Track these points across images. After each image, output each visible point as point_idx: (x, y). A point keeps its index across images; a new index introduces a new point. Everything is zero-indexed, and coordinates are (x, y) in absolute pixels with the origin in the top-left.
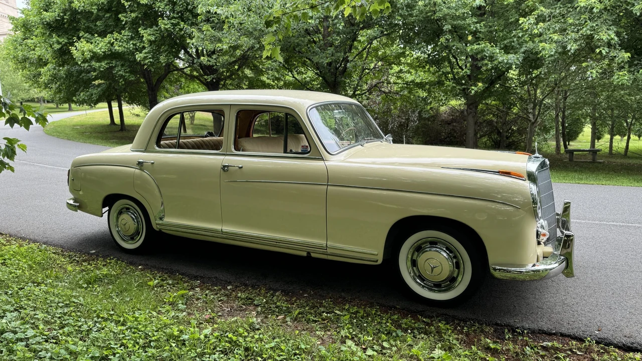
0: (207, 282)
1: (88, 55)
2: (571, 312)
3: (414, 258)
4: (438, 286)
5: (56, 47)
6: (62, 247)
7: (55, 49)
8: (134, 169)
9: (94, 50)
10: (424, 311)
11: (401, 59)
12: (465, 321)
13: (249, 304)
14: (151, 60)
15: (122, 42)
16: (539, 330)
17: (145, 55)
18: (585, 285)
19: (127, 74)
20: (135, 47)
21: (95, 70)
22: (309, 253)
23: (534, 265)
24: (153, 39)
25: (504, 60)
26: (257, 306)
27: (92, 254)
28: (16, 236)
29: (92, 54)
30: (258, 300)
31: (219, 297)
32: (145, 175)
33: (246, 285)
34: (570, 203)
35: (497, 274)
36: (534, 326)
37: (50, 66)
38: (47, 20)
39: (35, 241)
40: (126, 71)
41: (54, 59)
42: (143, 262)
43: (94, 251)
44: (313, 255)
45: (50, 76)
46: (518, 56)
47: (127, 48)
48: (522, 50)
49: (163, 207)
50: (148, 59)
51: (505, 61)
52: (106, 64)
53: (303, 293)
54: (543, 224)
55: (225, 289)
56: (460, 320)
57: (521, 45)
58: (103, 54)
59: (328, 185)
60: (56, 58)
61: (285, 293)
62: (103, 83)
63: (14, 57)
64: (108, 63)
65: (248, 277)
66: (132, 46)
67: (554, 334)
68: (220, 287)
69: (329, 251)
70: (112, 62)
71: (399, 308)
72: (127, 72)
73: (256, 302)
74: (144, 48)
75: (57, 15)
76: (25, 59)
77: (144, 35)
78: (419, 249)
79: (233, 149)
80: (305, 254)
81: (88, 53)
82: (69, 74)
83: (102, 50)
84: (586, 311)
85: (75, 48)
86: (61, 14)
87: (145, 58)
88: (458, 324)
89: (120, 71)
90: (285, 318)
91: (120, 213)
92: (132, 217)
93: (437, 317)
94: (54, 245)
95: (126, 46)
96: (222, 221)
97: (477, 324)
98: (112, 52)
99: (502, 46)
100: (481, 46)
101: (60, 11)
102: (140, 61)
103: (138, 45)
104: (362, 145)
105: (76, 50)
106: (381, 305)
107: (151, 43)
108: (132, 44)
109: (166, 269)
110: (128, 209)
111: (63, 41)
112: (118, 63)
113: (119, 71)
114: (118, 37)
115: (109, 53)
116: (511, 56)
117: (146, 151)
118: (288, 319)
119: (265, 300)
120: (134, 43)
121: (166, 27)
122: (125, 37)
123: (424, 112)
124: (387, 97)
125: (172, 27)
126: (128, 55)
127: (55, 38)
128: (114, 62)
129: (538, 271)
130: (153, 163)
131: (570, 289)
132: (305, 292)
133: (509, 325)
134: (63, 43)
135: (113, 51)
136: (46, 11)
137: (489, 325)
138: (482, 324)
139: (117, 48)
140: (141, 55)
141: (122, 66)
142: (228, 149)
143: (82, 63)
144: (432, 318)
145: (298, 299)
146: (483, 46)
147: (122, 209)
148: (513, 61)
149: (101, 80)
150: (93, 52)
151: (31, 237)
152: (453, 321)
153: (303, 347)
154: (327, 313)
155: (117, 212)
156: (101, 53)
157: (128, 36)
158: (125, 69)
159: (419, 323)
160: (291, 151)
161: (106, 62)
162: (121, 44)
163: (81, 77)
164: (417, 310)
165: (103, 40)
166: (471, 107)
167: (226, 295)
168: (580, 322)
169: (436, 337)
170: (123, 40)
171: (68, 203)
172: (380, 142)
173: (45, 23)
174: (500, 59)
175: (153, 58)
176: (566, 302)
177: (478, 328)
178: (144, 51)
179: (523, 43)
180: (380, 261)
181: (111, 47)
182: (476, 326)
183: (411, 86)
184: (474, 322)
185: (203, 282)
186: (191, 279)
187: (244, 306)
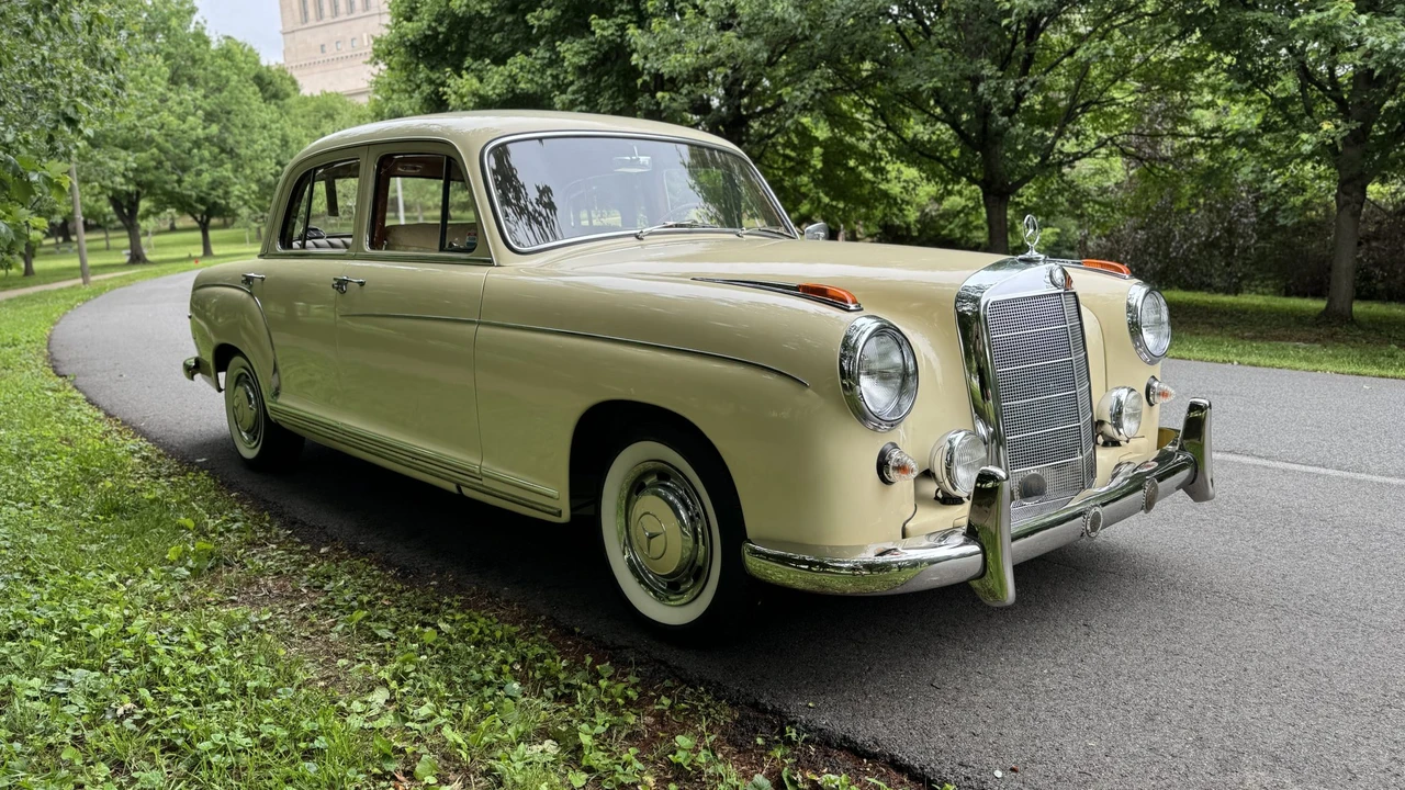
2: (1009, 709)
4: (673, 590)
5: (427, 89)
9: (481, 92)
12: (689, 684)
13: (317, 587)
15: (533, 73)
17: (571, 97)
18: (1173, 647)
20: (555, 82)
22: (460, 488)
24: (584, 63)
26: (327, 593)
27: (194, 465)
28: (132, 424)
32: (255, 305)
34: (1205, 406)
38: (410, 37)
43: (201, 460)
44: (466, 491)
55: (315, 550)
59: (481, 324)
61: (404, 574)
66: (549, 79)
68: (309, 548)
69: (486, 482)
73: (329, 586)
75: (426, 26)
77: (566, 54)
78: (637, 487)
79: (367, 245)
80: (452, 488)
81: (470, 98)
83: (497, 91)
84: (1062, 713)
86: (433, 24)
90: (335, 623)
92: (249, 396)
97: (708, 698)
101: (431, 18)
103: (561, 77)
104: (637, 237)
107: (581, 71)
108: (551, 75)
111: (439, 78)
114: (524, 63)
115: (510, 95)
117: (269, 253)
118: (339, 627)
119: (342, 583)
120: (555, 73)
121: (605, 33)
122: (539, 62)
124: (1151, 171)
125: (619, 33)
127: (423, 72)
130: (262, 280)
133: (780, 713)
135: (518, 91)
136: (409, 19)
137: (735, 704)
138: (722, 699)
139: (522, 85)
140: (564, 97)
142: (360, 246)
145: (411, 588)
147: (239, 375)
150: (480, 97)
154: (422, 625)
155: (234, 381)
156: (494, 96)
157: (544, 58)
160: (450, 244)
162: (530, 76)
165: (499, 70)
166: (1349, 188)
168: (991, 740)
170: (533, 69)
173: (408, 44)
176: (1036, 682)
178: (570, 89)
180: (566, 517)
181: (513, 84)
182: (703, 701)
183: (1216, 141)
184: (707, 692)
185: (295, 534)
186: (284, 526)
187: (305, 591)
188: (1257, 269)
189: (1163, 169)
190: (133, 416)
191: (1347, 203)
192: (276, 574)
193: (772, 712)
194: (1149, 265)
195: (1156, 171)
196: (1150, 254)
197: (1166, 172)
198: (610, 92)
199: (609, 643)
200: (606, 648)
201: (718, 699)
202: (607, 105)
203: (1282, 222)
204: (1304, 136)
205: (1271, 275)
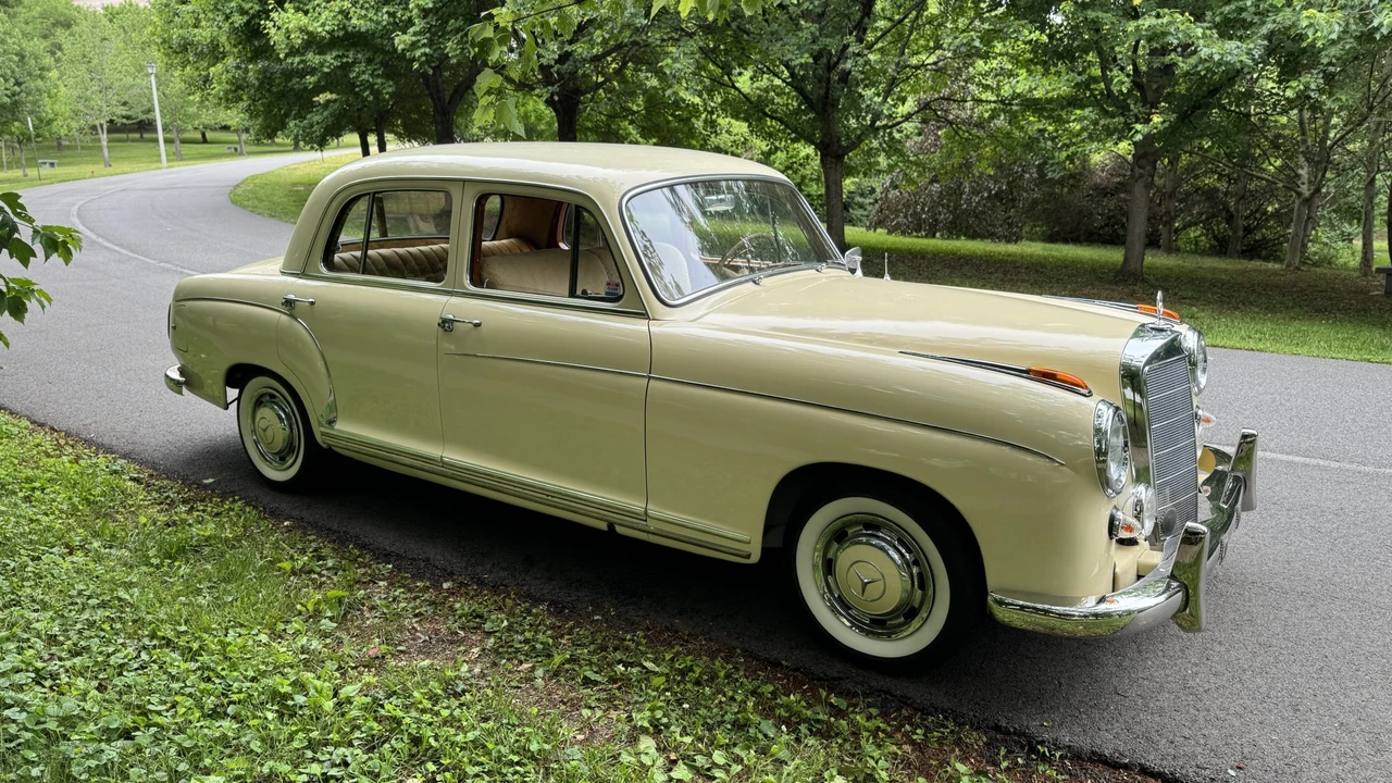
0: (408, 569)
1: (298, 40)
2: (1192, 711)
3: (830, 555)
4: (879, 626)
5: (239, 20)
6: (154, 466)
7: (236, 25)
8: (277, 314)
9: (310, 29)
10: (841, 679)
11: (996, 43)
12: (925, 712)
13: (474, 628)
14: (427, 50)
15: (367, 9)
16: (1093, 753)
17: (414, 39)
18: (1261, 640)
19: (379, 81)
21: (313, 71)
22: (611, 525)
23: (1102, 600)
25: (1212, 54)
26: (489, 634)
27: (206, 487)
28: (77, 435)
29: (306, 37)
30: (493, 621)
31: (416, 607)
32: (300, 328)
33: (481, 583)
34: (1254, 435)
35: (1002, 614)
36: (1084, 743)
37: (230, 61)
39: (109, 450)
40: (376, 73)
41: (235, 46)
42: (295, 513)
43: (211, 480)
44: (619, 529)
45: (227, 83)
46: (1252, 46)
47: (378, 23)
48: (1264, 30)
49: (332, 398)
50: (419, 47)
51: (1216, 57)
52: (334, 59)
53: (594, 613)
54: (1143, 497)
55: (437, 586)
56: (916, 710)
57: (1263, 14)
58: (328, 36)
59: (650, 378)
60: (240, 43)
61: (557, 608)
62: (335, 100)
63: (164, 42)
64: (339, 56)
65: (494, 565)
66: (386, 17)
67: (1126, 767)
68: (428, 584)
69: (652, 525)
70: (346, 53)
71: (787, 667)
72: (378, 76)
73: (488, 626)
74: (410, 22)
76: (185, 46)
78: (839, 535)
79: (467, 282)
80: (603, 526)
81: (297, 34)
82: (266, 79)
83: (327, 28)
84: (1232, 711)
85: (272, 23)
87: (414, 46)
88: (909, 720)
89: (364, 72)
90: (533, 669)
91: (259, 403)
92: (279, 415)
93: (866, 695)
94: (142, 463)
95: (375, 18)
96: (442, 438)
97: (951, 725)
98: (347, 32)
99: (1217, 19)
100: (1160, 21)
102: (403, 50)
103: (399, 15)
104: (754, 282)
105: (274, 26)
106: (748, 654)
107: (426, 12)
108: (387, 12)
109: (335, 532)
110: (272, 396)
111: (252, 8)
112: (360, 56)
113: (362, 73)
115: (341, 33)
116: (1231, 45)
117: (303, 275)
118: (539, 672)
119: (505, 623)
120: (392, 10)
123: (1052, 165)
124: (956, 133)
126: (381, 37)
128: (351, 54)
129: (1108, 615)
130: (312, 303)
131: (1218, 648)
132: (598, 608)
133: (1024, 734)
134: (251, 12)
135: (349, 28)
137: (978, 728)
138: (964, 724)
139: (354, 21)
140: (404, 37)
141: (369, 61)
142: (458, 282)
143: (287, 56)
144: (854, 697)
145: (578, 624)
146: (1165, 20)
147: (263, 395)
148: (1236, 59)
149: (331, 93)
150: (308, 33)
151: (106, 441)
152: (899, 710)
153: (534, 747)
154: (626, 665)
155: (254, 400)
156: (324, 34)
158: (375, 70)
159: (818, 708)
160: (584, 292)
161: (334, 54)
162: (363, 12)
163: (290, 84)
164: (825, 675)
165: (328, 5)
166: (1143, 162)
167: (432, 603)
168: (1202, 742)
169: (847, 746)
170: (367, 5)
171: (167, 376)
172: (814, 271)
174: (1204, 52)
175: (430, 44)
176: (1191, 683)
177: (952, 732)
178: (411, 30)
179: (1268, 11)
180: (755, 558)
181: (345, 21)
182: (947, 728)
183: (1014, 108)
184: (946, 718)
185: (398, 568)
186: (377, 559)
187: (462, 633)
188: (1027, 217)
189: (967, 132)
190: (73, 424)
191: (1141, 176)
192: (416, 616)
193: (1015, 733)
194: (942, 216)
195: (961, 133)
196: (943, 206)
197: (970, 134)
198: (459, 36)
199: (822, 675)
200: (820, 679)
201: (961, 725)
202: (456, 50)
203: (1050, 175)
204: (1138, 127)
205: (1040, 223)
